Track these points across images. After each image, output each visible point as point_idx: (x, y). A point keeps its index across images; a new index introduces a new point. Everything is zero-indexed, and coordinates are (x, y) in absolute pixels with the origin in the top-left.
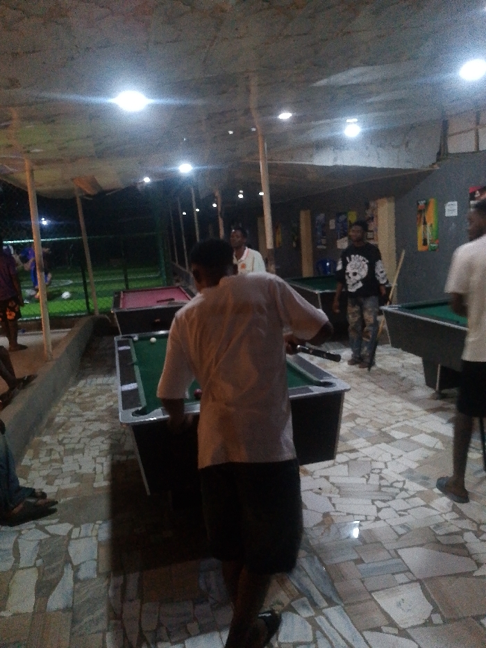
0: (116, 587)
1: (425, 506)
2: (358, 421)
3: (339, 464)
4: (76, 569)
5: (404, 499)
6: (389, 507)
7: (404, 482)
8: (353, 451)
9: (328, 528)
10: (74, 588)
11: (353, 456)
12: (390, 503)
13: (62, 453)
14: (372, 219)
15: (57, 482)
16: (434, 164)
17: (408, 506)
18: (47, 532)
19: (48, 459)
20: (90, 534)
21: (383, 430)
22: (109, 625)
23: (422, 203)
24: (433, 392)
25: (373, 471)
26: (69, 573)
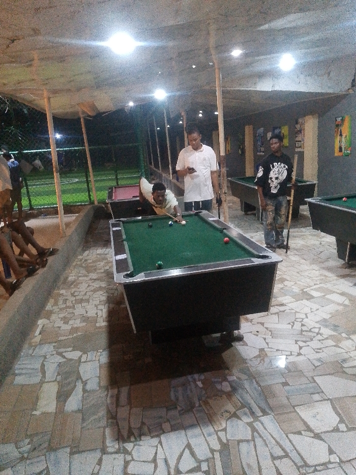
0: (112, 397)
1: (335, 346)
2: (286, 283)
3: (272, 314)
4: (85, 383)
5: (319, 340)
6: (309, 346)
7: (320, 328)
8: (282, 305)
9: (263, 360)
10: (83, 397)
11: (282, 308)
12: (308, 343)
13: (74, 302)
14: (300, 131)
15: (71, 322)
16: (349, 89)
17: (322, 346)
18: (64, 357)
19: (65, 306)
20: (94, 359)
21: (304, 290)
22: (107, 422)
23: (339, 119)
24: (343, 262)
25: (297, 320)
26: (80, 386)
